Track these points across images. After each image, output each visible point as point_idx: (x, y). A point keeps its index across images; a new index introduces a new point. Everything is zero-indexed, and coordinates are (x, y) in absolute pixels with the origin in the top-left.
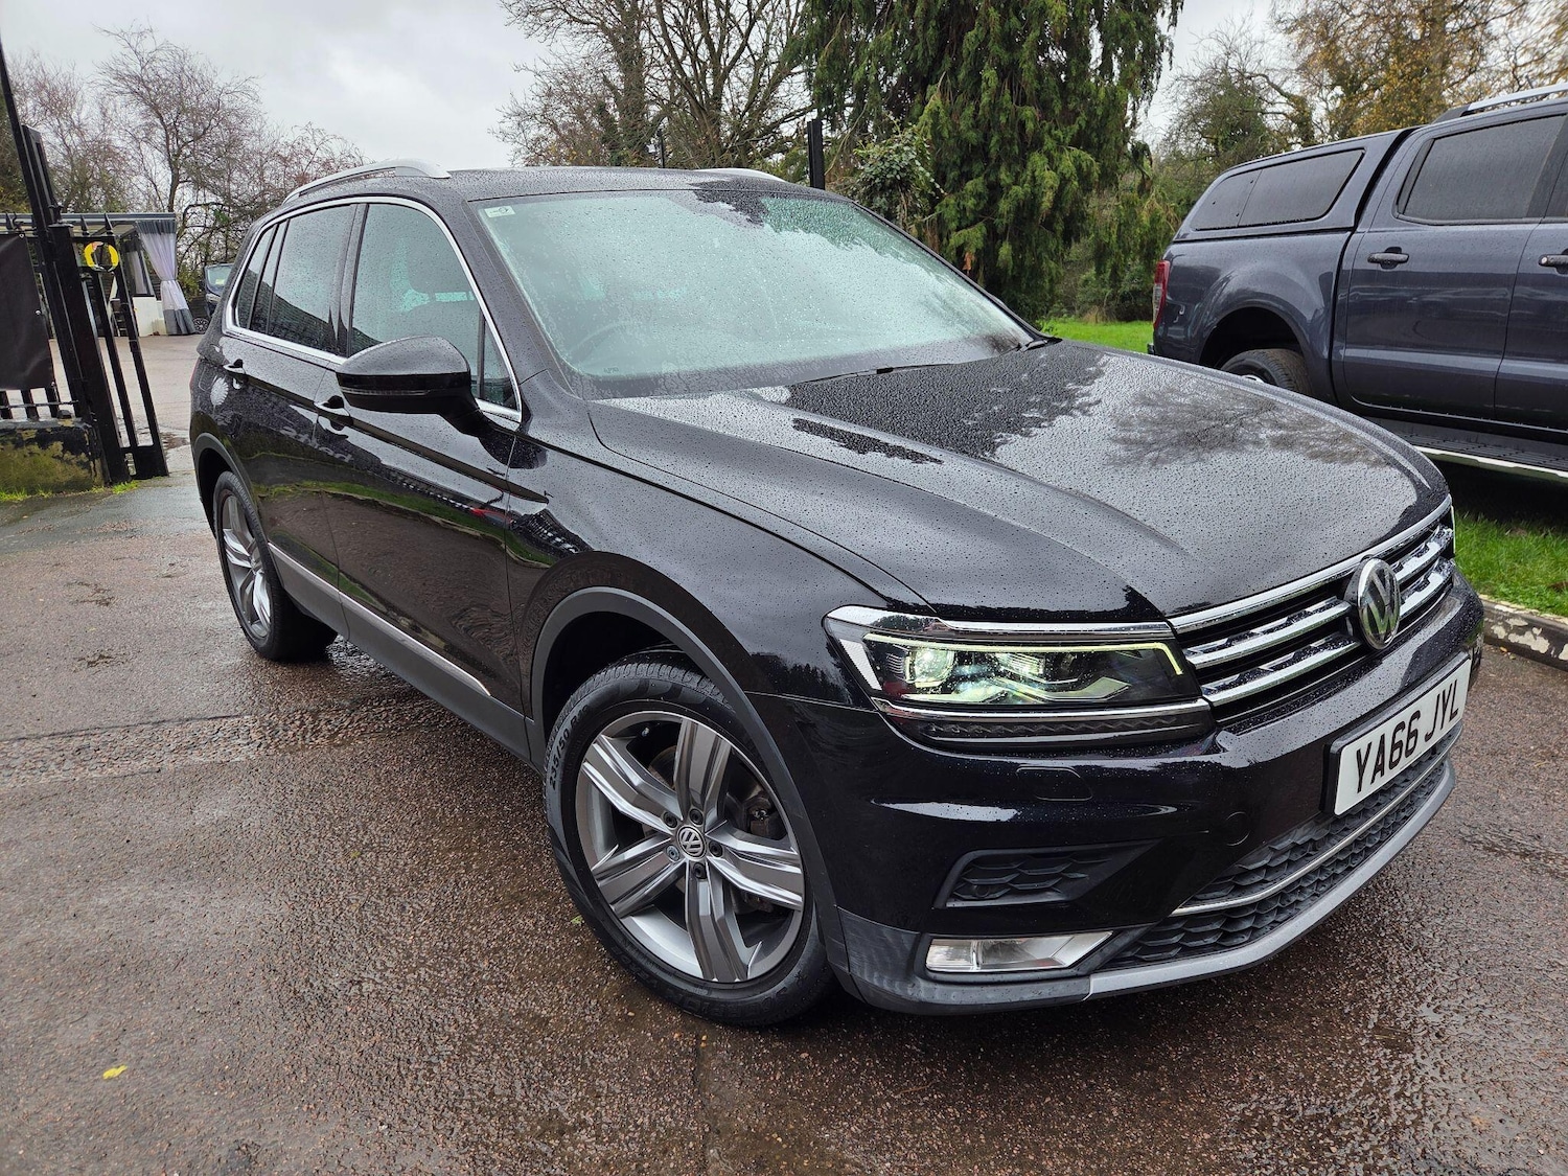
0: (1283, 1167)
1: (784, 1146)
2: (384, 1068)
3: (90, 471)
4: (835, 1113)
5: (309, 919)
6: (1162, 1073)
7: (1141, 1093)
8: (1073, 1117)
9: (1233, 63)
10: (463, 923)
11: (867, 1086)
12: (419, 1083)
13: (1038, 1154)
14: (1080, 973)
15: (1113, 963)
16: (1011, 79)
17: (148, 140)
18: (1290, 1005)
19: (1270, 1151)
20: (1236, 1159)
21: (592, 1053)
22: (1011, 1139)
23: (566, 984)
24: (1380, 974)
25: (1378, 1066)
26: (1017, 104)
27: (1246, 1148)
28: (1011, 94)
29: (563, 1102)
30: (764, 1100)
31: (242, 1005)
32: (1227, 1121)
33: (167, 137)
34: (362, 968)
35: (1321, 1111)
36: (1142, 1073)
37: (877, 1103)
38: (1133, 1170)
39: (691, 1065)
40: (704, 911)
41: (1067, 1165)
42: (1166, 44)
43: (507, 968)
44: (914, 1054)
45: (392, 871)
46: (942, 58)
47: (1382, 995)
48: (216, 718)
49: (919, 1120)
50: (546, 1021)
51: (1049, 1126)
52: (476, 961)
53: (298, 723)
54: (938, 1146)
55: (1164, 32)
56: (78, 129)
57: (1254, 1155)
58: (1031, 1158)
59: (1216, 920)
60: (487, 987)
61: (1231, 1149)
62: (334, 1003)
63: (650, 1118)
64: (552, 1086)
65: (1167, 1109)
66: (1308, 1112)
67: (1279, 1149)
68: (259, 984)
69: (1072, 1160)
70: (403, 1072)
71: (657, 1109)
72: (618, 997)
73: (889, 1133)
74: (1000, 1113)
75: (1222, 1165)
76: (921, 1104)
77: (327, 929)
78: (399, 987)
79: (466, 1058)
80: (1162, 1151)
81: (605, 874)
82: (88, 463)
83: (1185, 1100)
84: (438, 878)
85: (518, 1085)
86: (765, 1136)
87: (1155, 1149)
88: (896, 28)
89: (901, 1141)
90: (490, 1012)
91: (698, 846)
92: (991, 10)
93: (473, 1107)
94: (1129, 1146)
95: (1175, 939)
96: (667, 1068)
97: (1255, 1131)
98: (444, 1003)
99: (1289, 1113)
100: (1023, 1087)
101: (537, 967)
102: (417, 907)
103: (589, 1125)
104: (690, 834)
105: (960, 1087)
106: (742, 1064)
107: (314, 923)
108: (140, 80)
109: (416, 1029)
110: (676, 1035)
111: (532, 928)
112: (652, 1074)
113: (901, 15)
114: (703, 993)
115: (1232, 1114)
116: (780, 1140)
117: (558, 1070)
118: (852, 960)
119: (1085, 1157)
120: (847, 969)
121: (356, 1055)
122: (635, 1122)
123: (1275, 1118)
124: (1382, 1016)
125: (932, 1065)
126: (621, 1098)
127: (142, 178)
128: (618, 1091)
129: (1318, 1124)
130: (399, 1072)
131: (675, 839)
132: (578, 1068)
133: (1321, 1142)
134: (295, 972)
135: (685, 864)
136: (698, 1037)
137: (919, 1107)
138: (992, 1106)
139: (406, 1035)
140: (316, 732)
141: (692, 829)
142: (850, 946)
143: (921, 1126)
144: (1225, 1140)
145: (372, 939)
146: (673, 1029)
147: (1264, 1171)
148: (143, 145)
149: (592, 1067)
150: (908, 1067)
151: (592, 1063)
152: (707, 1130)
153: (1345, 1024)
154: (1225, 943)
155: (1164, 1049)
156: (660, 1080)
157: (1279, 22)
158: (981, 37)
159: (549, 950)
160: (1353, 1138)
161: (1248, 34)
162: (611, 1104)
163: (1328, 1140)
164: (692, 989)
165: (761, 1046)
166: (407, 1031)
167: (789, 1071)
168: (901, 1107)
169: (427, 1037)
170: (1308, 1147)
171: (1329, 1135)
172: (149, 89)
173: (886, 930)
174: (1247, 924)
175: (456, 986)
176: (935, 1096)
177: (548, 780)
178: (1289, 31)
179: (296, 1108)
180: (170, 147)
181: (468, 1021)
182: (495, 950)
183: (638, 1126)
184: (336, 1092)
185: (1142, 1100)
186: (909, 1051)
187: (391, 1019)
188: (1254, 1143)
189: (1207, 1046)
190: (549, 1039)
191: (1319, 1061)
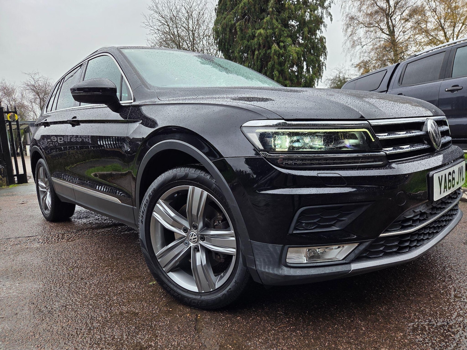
0: (434, 343)
1: (232, 349)
2: (71, 332)
3: (2, 181)
4: (252, 336)
5: (50, 288)
6: (379, 315)
7: (372, 322)
8: (347, 331)
9: (341, 75)
10: (108, 286)
11: (264, 326)
12: (84, 336)
13: (336, 344)
14: (346, 262)
15: (359, 258)
16: (282, 74)
17: (35, 102)
18: (421, 292)
19: (428, 338)
20: (415, 341)
21: (155, 322)
22: (324, 340)
23: (146, 302)
24: (450, 281)
25: (460, 308)
26: (284, 80)
27: (418, 337)
28: (282, 78)
29: (142, 339)
30: (223, 334)
31: (18, 315)
32: (408, 329)
33: (41, 102)
34: (67, 301)
35: (443, 324)
36: (371, 316)
37: (269, 331)
38: (375, 347)
39: (194, 324)
40: (198, 263)
41: (348, 348)
42: (324, 64)
43: (123, 298)
44: (281, 314)
45: (84, 273)
46: (262, 69)
47: (453, 286)
48: (28, 237)
49: (286, 336)
50: (138, 313)
51: (338, 335)
52: (112, 297)
53: (57, 236)
54: (295, 344)
55: (323, 61)
56: (15, 100)
57: (422, 339)
58: (334, 346)
59: (395, 241)
60: (115, 305)
61: (412, 338)
62: (55, 312)
63: (177, 342)
64: (138, 335)
65: (383, 326)
66: (438, 324)
67: (431, 337)
68: (26, 308)
69: (350, 346)
70: (79, 333)
71: (180, 339)
72: (166, 305)
73: (274, 341)
74: (318, 331)
75: (410, 343)
76: (286, 330)
77: (56, 291)
78: (81, 307)
79: (104, 328)
80: (385, 340)
81: (161, 255)
82: (2, 178)
83: (390, 323)
84: (100, 274)
85: (124, 335)
86: (224, 346)
87: (382, 340)
88: (249, 63)
89: (280, 343)
90: (116, 312)
91: (196, 238)
92: (275, 56)
93: (105, 343)
94: (372, 339)
95: (381, 249)
96: (185, 325)
97: (420, 332)
98: (98, 311)
99: (431, 325)
100: (325, 322)
101: (135, 298)
102: (92, 283)
103: (153, 346)
104: (193, 234)
105: (301, 324)
106: (214, 322)
107: (51, 289)
108: (34, 86)
109: (86, 319)
110: (188, 315)
111: (134, 286)
112: (179, 328)
113: (250, 59)
114: (199, 297)
115: (409, 327)
116: (230, 347)
117: (141, 329)
118: (257, 263)
119: (355, 344)
120: (255, 268)
121: (60, 328)
122: (171, 344)
123: (426, 327)
124: (456, 293)
125: (289, 318)
126: (166, 336)
127: (32, 113)
128: (164, 334)
129: (443, 328)
130: (77, 333)
131: (188, 237)
132: (149, 328)
133: (447, 334)
134: (41, 304)
135: (191, 246)
136: (197, 315)
137: (285, 332)
138: (315, 330)
139: (81, 321)
140: (63, 238)
141: (194, 232)
142: (256, 256)
143: (287, 338)
144: (409, 335)
145: (72, 293)
146: (187, 313)
147: (427, 345)
148: (33, 103)
149: (155, 327)
150: (280, 319)
151: (155, 326)
152: (201, 345)
153: (443, 296)
154: (400, 251)
155: (378, 308)
156: (182, 329)
157: (352, 65)
158: (273, 63)
159: (140, 292)
160: (459, 331)
161: (344, 68)
162: (162, 339)
163: (449, 333)
164: (194, 297)
165: (221, 316)
166: (82, 320)
167: (233, 323)
168: (278, 332)
169: (89, 321)
170: (442, 336)
171: (449, 331)
172: (36, 88)
173: (270, 245)
174: (407, 244)
175: (103, 305)
176: (292, 328)
177: (140, 221)
178: (355, 67)
179: (33, 346)
180: (41, 104)
181: (106, 316)
182: (120, 293)
183: (173, 345)
184: (50, 341)
185: (373, 324)
186: (279, 314)
187: (76, 317)
188: (421, 335)
189: (393, 305)
190: (138, 319)
191: (437, 308)
